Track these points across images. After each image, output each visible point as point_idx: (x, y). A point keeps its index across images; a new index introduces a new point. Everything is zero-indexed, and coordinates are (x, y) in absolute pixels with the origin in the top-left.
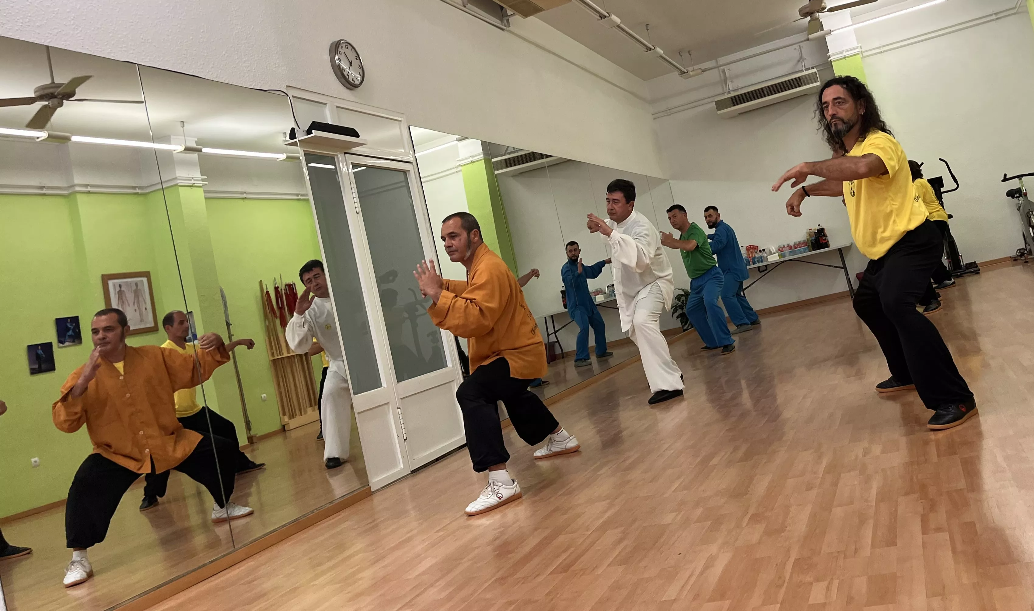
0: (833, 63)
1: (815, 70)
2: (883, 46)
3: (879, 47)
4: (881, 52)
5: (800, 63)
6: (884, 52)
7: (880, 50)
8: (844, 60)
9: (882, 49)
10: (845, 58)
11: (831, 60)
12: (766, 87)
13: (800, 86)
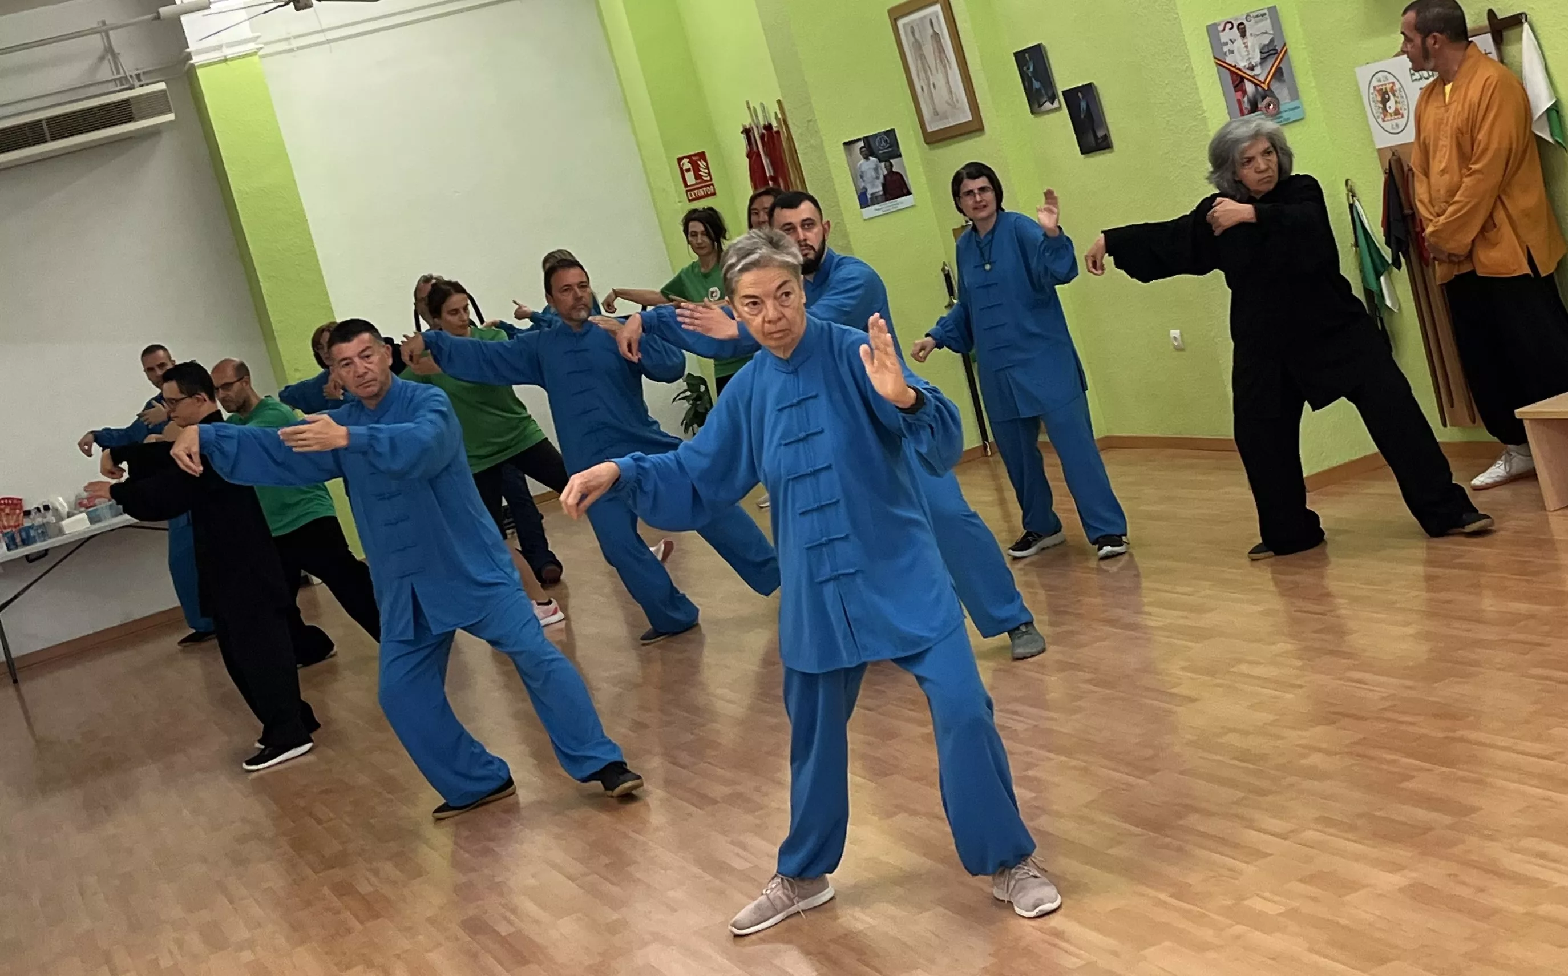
0: (200, 72)
1: (162, 86)
2: (295, 37)
3: (287, 39)
4: (292, 50)
5: (106, 61)
6: (298, 48)
7: (290, 44)
8: (223, 65)
9: (295, 44)
10: (225, 60)
11: (192, 65)
12: (48, 120)
13: (130, 119)
